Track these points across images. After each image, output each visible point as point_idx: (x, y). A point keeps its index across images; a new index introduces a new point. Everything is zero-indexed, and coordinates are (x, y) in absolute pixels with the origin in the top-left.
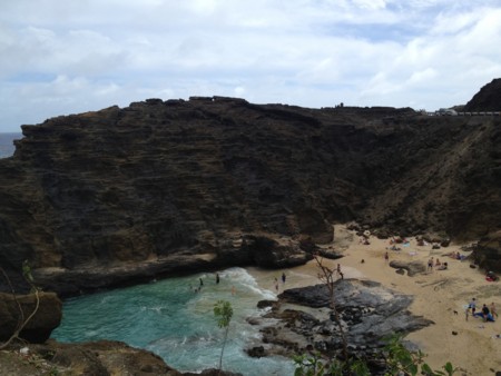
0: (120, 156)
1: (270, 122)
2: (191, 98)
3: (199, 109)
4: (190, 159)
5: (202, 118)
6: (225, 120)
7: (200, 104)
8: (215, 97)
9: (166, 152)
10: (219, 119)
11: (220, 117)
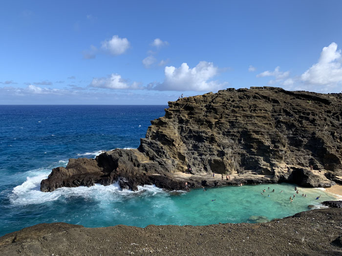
0: (215, 118)
1: (299, 101)
2: (251, 87)
3: (257, 93)
5: (259, 99)
6: (272, 100)
7: (257, 91)
8: (265, 88)
10: (269, 99)
11: (269, 98)
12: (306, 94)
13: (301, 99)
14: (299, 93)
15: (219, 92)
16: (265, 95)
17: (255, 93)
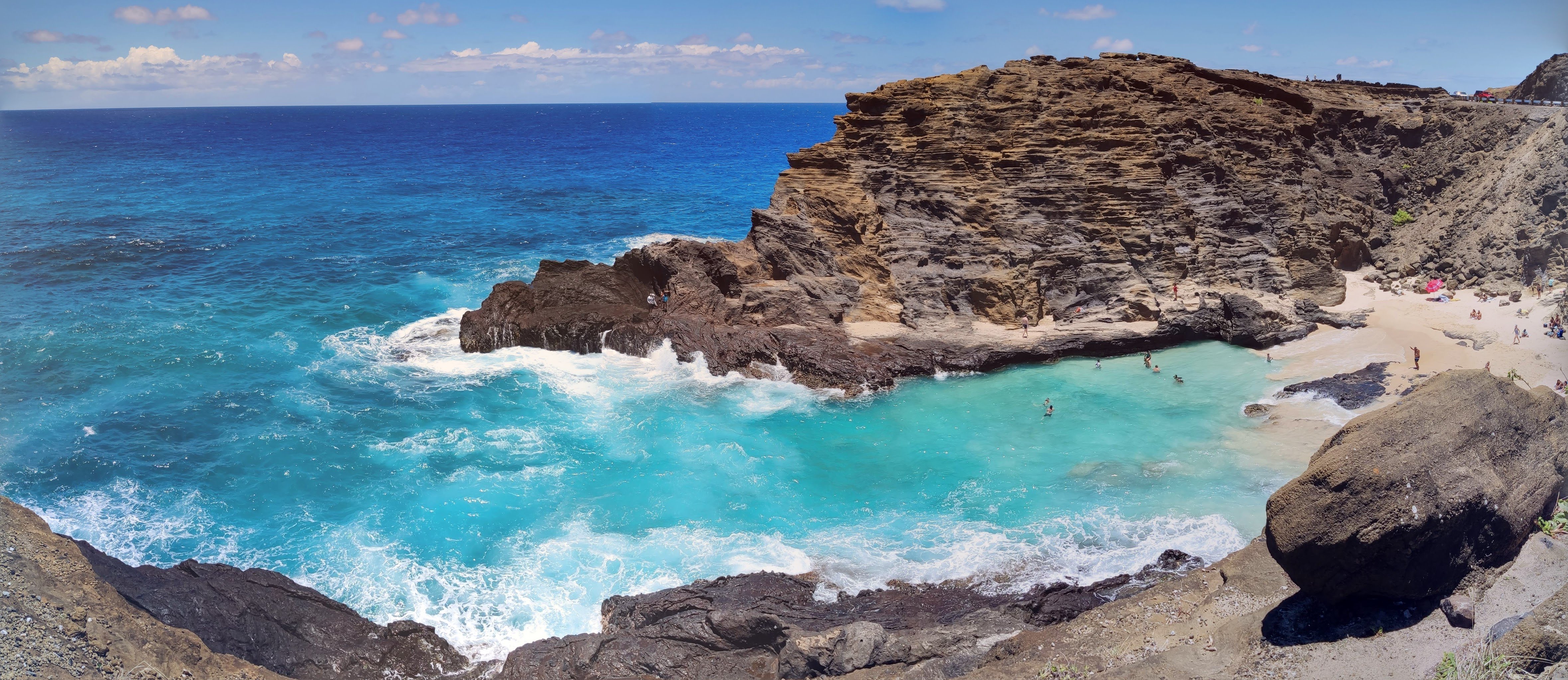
0: (993, 147)
1: (1231, 99)
3: (1117, 73)
4: (1106, 156)
5: (1123, 88)
6: (1160, 93)
7: (1118, 65)
8: (1142, 57)
9: (1066, 144)
10: (1151, 91)
11: (1152, 89)
12: (1251, 78)
13: (1236, 92)
14: (1233, 77)
15: (1007, 65)
16: (1137, 77)
17: (1111, 71)
